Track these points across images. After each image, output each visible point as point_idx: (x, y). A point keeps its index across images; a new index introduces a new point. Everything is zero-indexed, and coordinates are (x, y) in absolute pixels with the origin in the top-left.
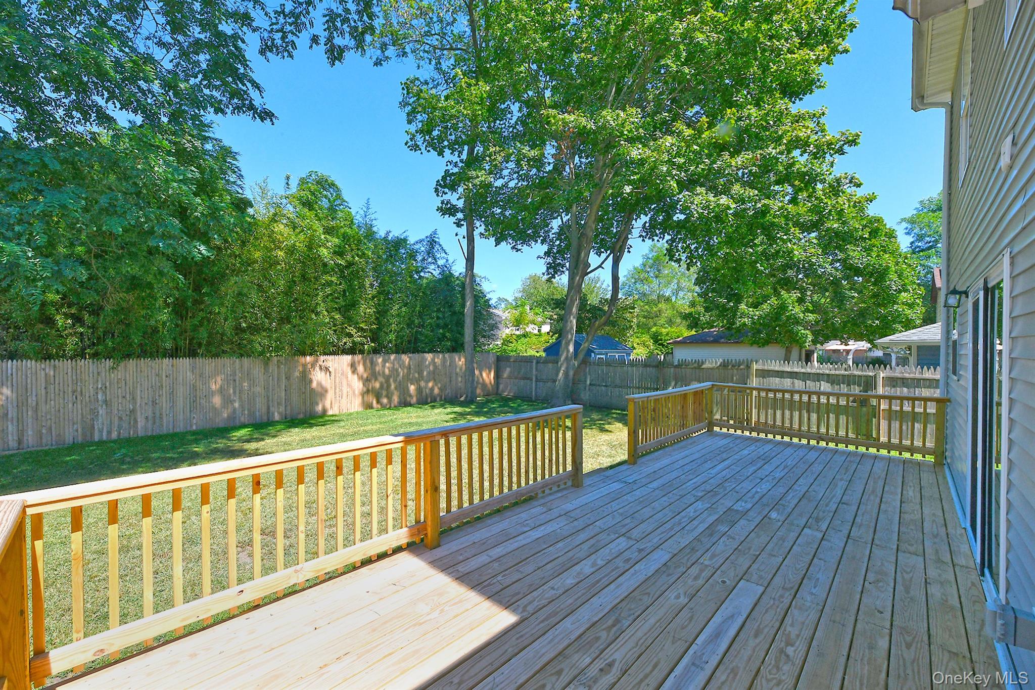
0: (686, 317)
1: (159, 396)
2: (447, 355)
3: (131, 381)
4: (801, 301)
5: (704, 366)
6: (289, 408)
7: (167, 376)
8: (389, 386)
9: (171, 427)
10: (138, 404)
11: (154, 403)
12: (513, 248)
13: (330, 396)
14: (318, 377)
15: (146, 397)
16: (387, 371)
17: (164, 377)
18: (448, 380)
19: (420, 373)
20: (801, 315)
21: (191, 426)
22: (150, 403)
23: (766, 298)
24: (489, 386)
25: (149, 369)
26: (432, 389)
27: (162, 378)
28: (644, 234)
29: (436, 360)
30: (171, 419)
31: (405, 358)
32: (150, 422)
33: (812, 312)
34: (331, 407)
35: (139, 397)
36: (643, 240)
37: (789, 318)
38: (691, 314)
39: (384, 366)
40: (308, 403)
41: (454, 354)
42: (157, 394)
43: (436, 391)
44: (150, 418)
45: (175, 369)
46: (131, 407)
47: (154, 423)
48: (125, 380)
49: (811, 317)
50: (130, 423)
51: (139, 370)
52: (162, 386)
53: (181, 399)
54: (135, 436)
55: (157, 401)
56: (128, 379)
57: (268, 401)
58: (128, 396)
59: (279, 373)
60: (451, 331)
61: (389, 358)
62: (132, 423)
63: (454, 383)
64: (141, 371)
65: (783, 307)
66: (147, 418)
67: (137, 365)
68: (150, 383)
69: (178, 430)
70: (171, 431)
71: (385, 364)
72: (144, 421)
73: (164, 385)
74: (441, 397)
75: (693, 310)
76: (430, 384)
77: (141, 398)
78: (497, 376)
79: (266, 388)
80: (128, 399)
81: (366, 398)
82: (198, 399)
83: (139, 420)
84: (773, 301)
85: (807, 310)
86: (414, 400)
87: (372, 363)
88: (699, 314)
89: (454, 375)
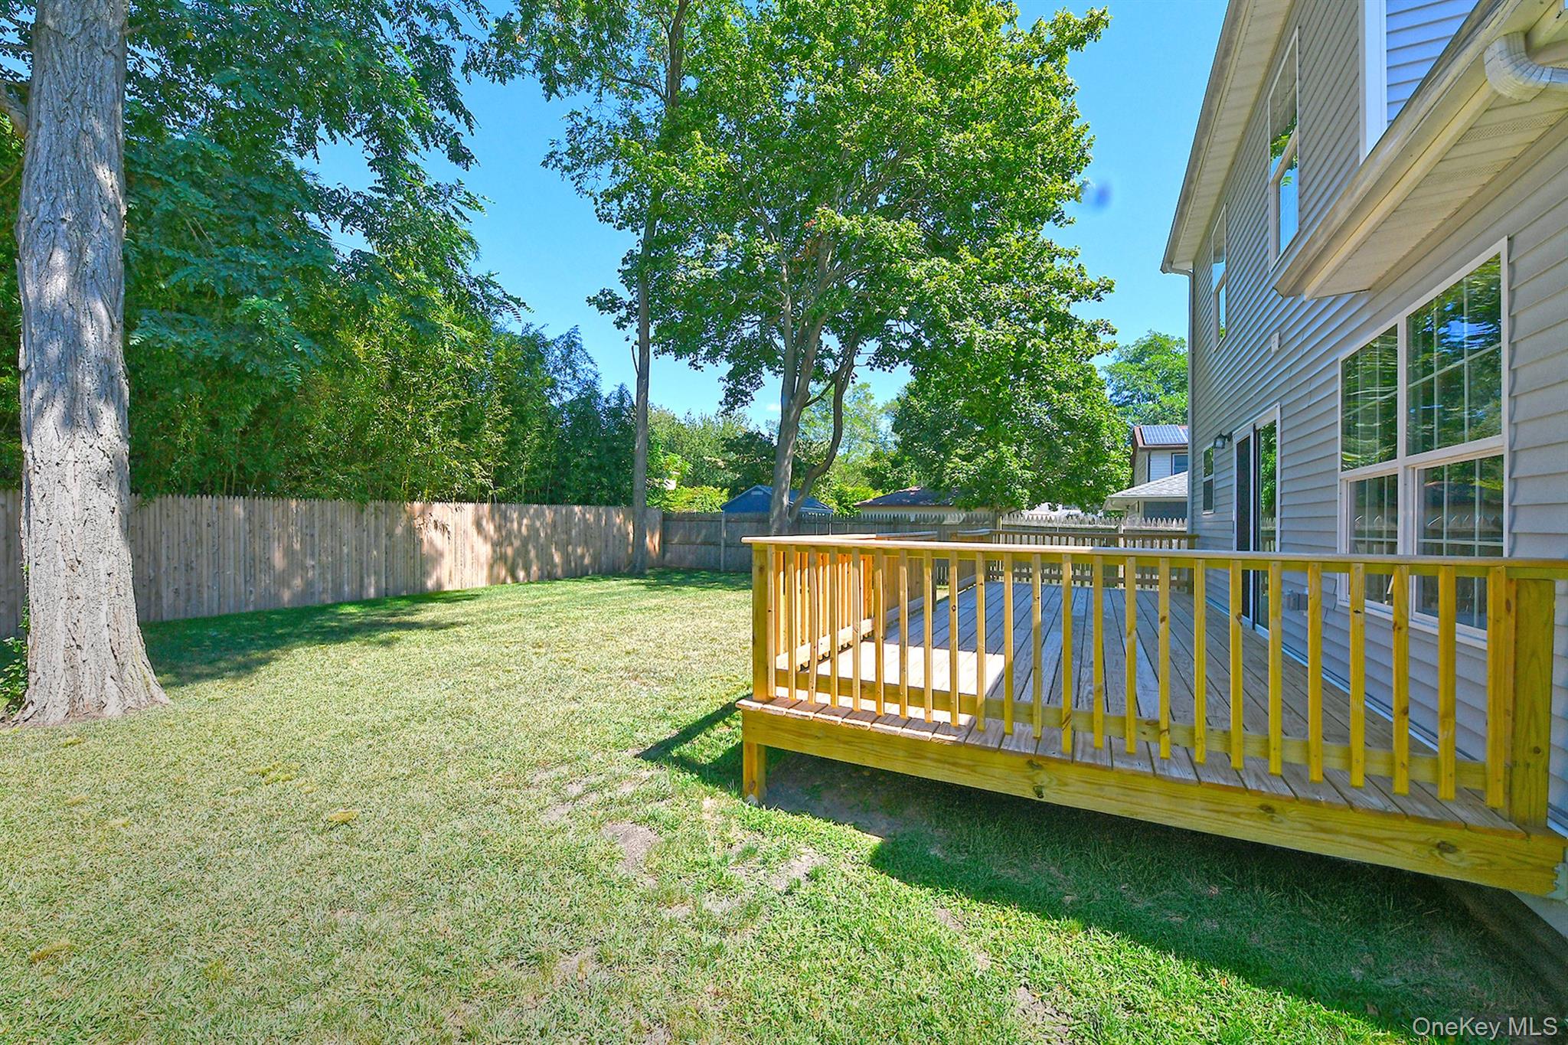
0: (869, 473)
1: (197, 556)
2: (601, 509)
3: (152, 531)
4: (1017, 455)
5: (945, 523)
6: (391, 579)
7: (209, 525)
8: (527, 552)
9: (215, 606)
10: (163, 569)
11: (189, 567)
12: (691, 364)
13: (447, 563)
14: (431, 536)
15: (176, 559)
16: (524, 530)
17: (204, 526)
18: (603, 545)
19: (568, 532)
20: (1019, 472)
21: (246, 605)
22: (183, 567)
23: (979, 451)
24: (653, 555)
25: (181, 512)
26: (583, 557)
27: (201, 528)
28: (873, 362)
29: (588, 516)
30: (216, 594)
31: (548, 512)
32: (182, 597)
33: (1028, 469)
34: (450, 580)
35: (164, 558)
36: (872, 369)
37: (1006, 475)
38: (874, 469)
39: (520, 525)
40: (418, 573)
41: (611, 508)
42: (193, 554)
43: (587, 561)
44: (182, 590)
45: (221, 514)
46: (152, 574)
47: (189, 599)
48: (142, 528)
49: (1028, 474)
50: (149, 598)
51: (164, 512)
52: (201, 539)
53: (232, 561)
54: (158, 619)
55: (194, 565)
56: (146, 527)
57: (362, 568)
58: (146, 556)
59: (376, 527)
60: (609, 475)
61: (528, 512)
62: (153, 599)
63: (610, 548)
64: (168, 516)
65: (1000, 461)
66: (177, 591)
67: (161, 505)
68: (182, 534)
69: (226, 611)
70: (216, 613)
71: (522, 520)
72: (172, 595)
73: (204, 537)
74: (593, 568)
75: (877, 464)
76: (579, 551)
77: (168, 558)
78: (664, 542)
79: (359, 549)
80: (146, 560)
81: (496, 569)
82: (257, 561)
83: (164, 595)
84: (990, 454)
85: (1024, 467)
86: (559, 571)
87: (505, 517)
88: (885, 471)
89: (611, 537)
